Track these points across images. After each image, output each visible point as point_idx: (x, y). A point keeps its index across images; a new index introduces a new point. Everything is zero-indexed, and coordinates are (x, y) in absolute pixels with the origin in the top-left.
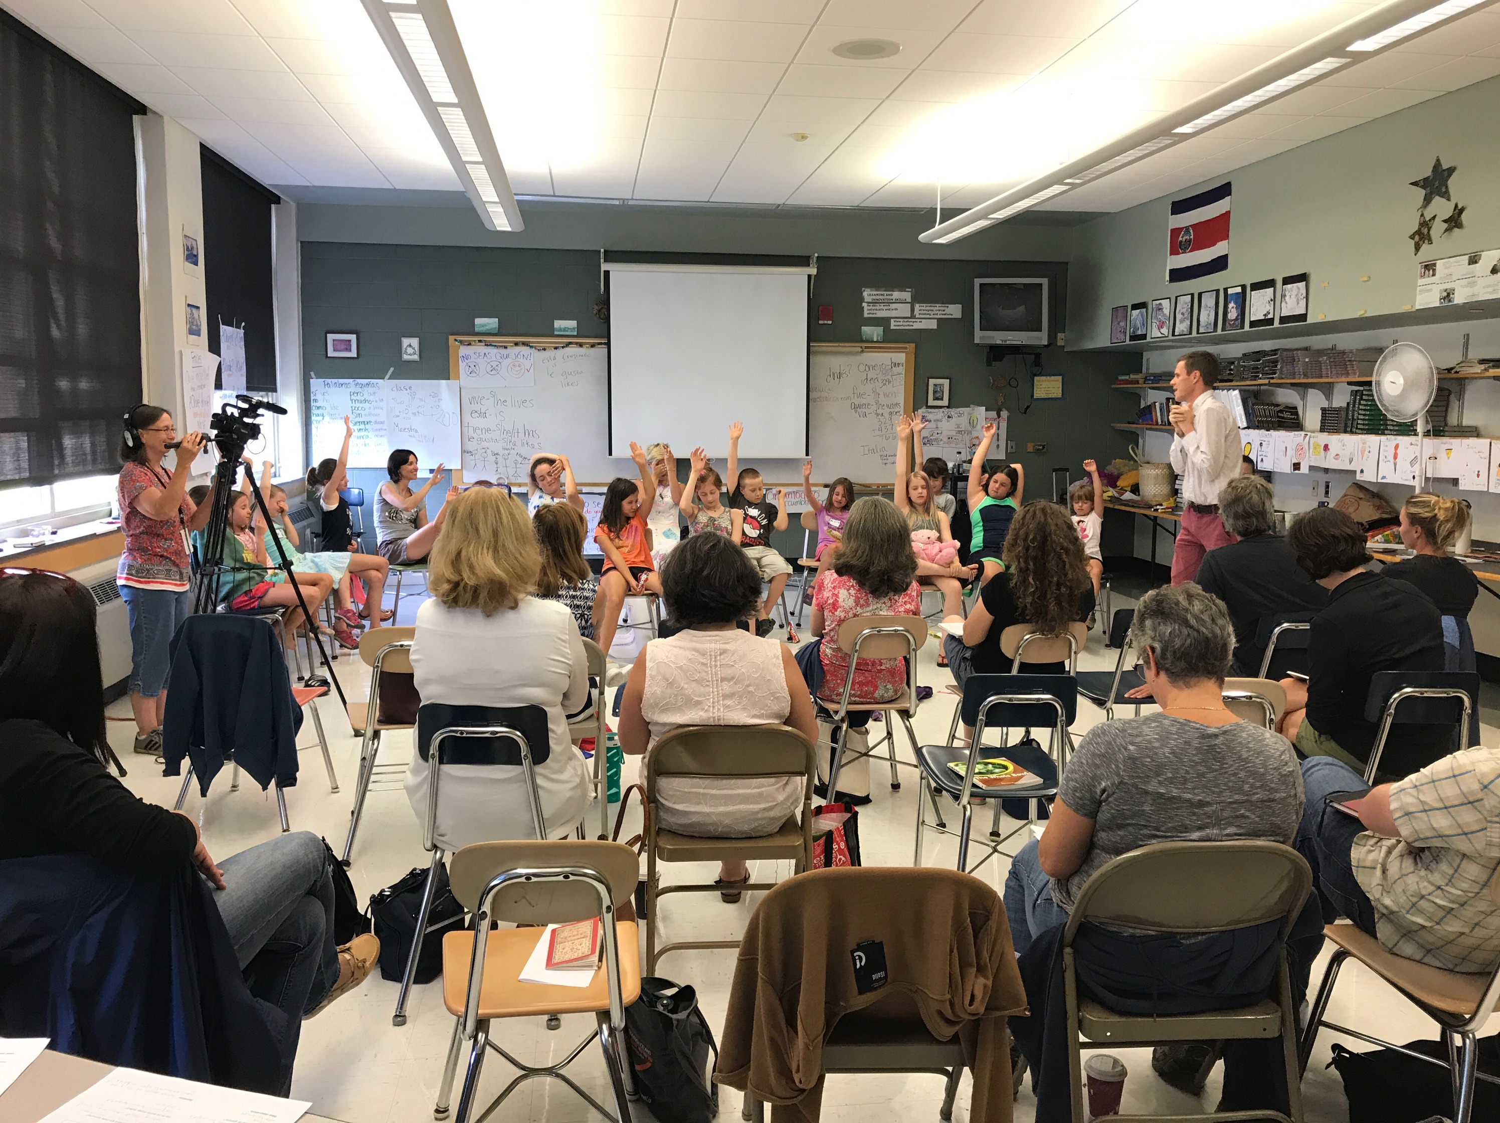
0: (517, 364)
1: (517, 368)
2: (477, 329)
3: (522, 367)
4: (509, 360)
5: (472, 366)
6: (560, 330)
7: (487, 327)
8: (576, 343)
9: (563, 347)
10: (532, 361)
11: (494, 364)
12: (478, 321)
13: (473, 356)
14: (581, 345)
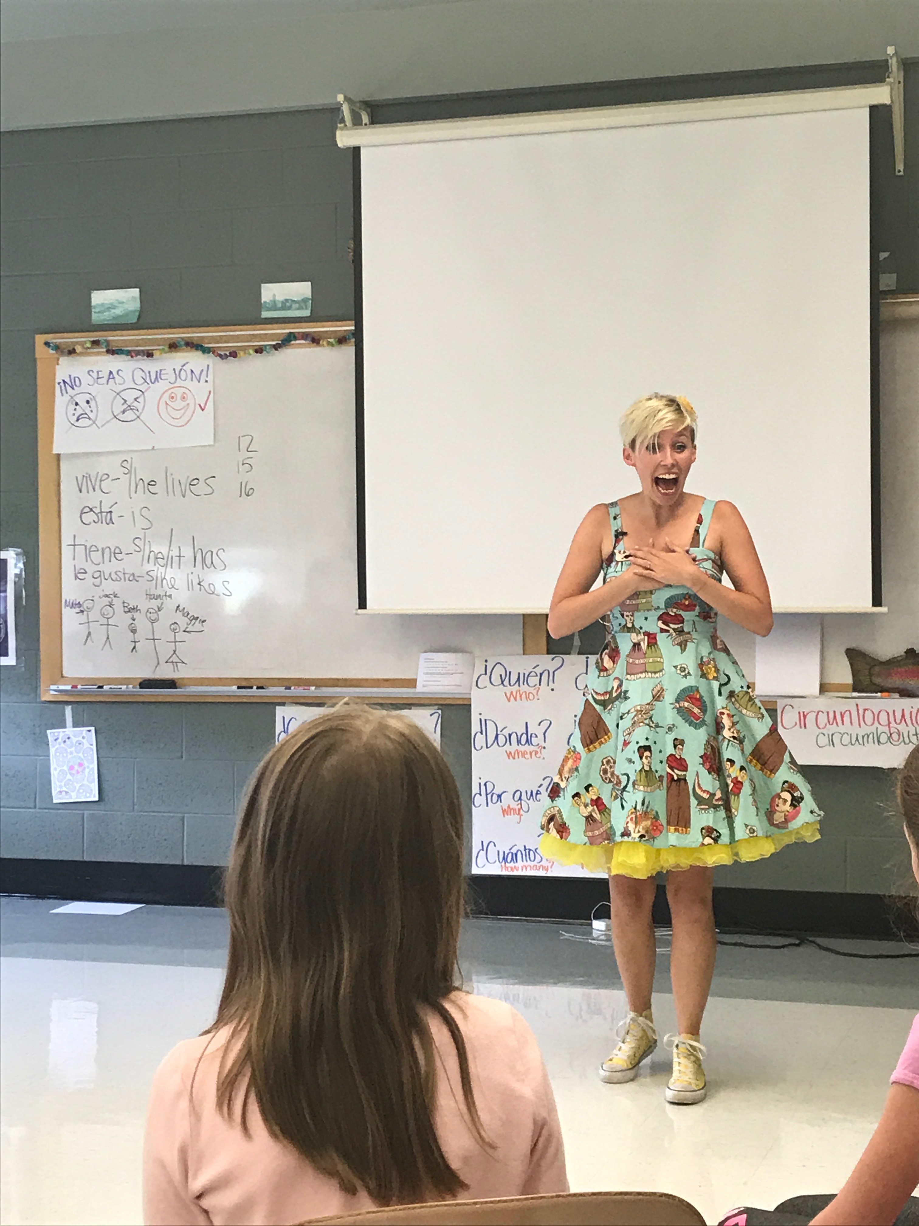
0: (179, 392)
1: (178, 404)
2: (96, 318)
3: (190, 400)
4: (162, 386)
5: (82, 403)
6: (274, 306)
7: (118, 312)
8: (305, 336)
9: (276, 347)
10: (209, 387)
11: (129, 396)
12: (99, 298)
13: (86, 380)
14: (315, 340)
